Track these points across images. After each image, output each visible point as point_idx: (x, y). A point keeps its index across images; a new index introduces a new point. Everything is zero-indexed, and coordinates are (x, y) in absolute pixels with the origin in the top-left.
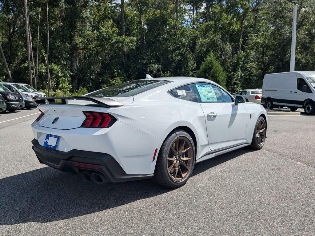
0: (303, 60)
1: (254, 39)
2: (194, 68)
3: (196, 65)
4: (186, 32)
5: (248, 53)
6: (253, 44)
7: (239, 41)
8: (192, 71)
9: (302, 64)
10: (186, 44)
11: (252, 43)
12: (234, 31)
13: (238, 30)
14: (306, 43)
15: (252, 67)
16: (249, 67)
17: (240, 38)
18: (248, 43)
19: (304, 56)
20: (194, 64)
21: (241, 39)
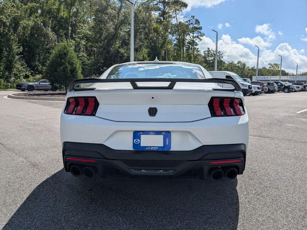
0: (125, 54)
1: (84, 29)
2: (20, 52)
3: (22, 49)
4: (6, 10)
5: (79, 43)
6: (83, 35)
7: (68, 29)
8: (18, 54)
9: (125, 57)
10: (8, 24)
11: (83, 33)
12: (62, 18)
13: (66, 17)
14: (126, 39)
15: (83, 56)
16: (81, 57)
17: (68, 26)
18: (79, 32)
19: (126, 51)
20: (19, 48)
21: (70, 28)
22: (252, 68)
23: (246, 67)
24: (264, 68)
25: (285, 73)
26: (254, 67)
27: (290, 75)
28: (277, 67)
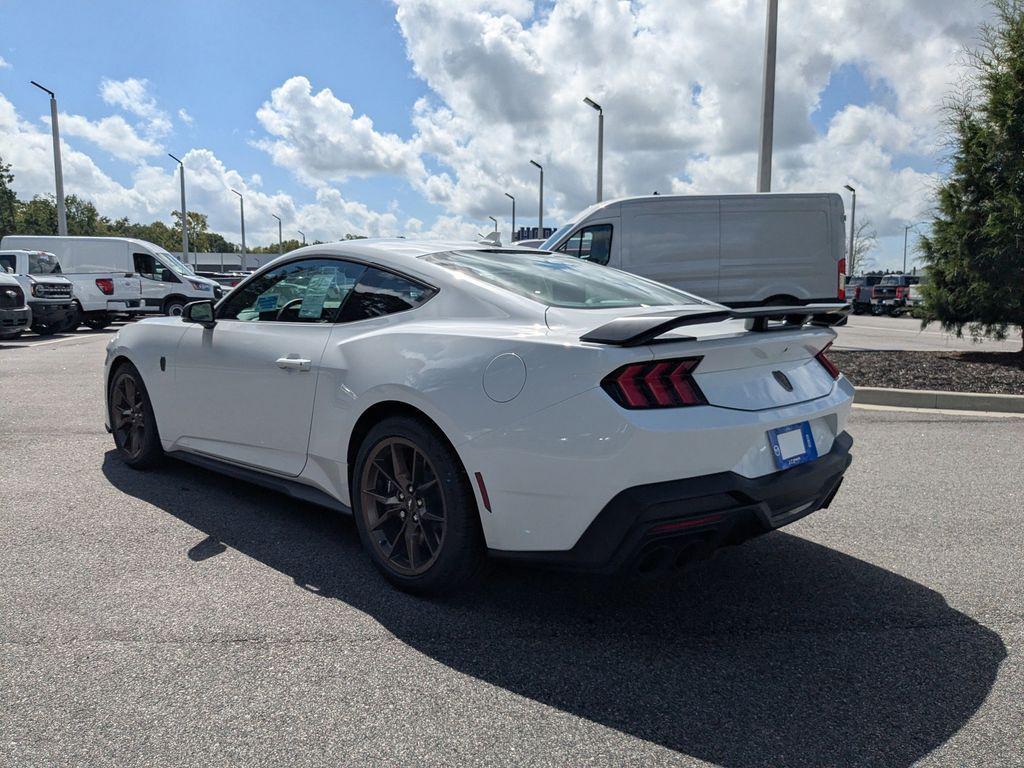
22: (118, 223)
23: (98, 218)
24: (159, 225)
25: (225, 242)
26: (126, 220)
27: (237, 250)
28: (198, 224)
